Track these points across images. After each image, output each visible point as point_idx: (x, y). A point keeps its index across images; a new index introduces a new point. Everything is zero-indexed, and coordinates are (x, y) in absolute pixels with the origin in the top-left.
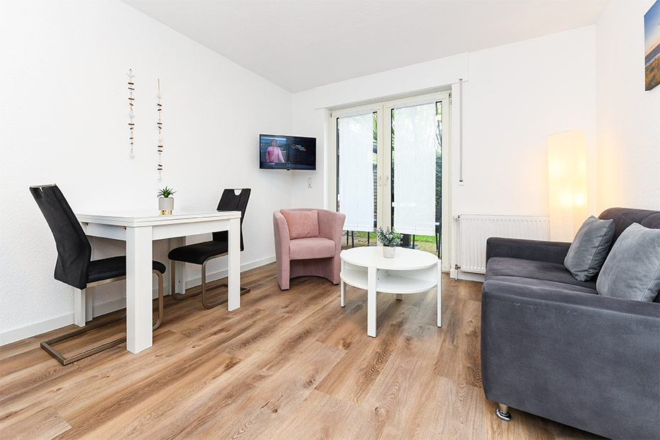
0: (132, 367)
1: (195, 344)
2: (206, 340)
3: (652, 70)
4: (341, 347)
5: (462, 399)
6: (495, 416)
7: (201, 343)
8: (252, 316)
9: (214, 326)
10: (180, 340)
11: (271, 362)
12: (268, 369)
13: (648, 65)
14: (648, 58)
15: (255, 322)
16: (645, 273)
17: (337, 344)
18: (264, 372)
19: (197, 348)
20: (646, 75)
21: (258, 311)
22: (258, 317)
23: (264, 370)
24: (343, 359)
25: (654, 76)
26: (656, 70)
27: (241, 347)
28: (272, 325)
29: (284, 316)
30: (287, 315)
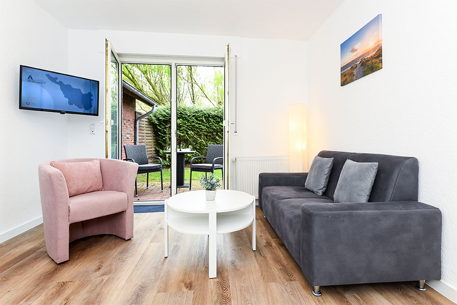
3: (345, 75)
4: (184, 289)
5: (291, 293)
6: (313, 296)
13: (342, 72)
14: (342, 69)
15: (67, 299)
16: (365, 187)
17: (180, 289)
20: (341, 78)
21: (63, 285)
22: (68, 292)
24: (194, 300)
25: (346, 79)
26: (347, 76)
28: (94, 294)
29: (103, 280)
30: (106, 278)
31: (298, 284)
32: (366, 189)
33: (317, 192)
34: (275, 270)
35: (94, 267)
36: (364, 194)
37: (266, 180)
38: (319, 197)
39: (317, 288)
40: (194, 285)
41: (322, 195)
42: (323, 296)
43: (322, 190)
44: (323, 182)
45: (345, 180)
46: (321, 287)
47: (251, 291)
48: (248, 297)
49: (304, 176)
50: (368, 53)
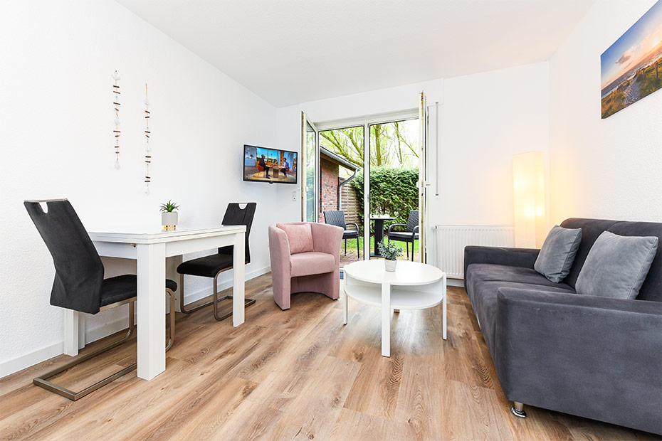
0: (136, 405)
1: (203, 371)
2: (213, 365)
3: (609, 101)
4: (354, 360)
5: (478, 401)
6: (512, 415)
7: (208, 369)
8: (255, 334)
9: (217, 348)
10: (185, 367)
11: (289, 383)
12: (290, 391)
13: (604, 97)
14: (604, 92)
15: (259, 340)
16: (629, 275)
17: (350, 357)
18: (286, 394)
19: (206, 375)
20: (603, 106)
21: (259, 329)
22: (261, 335)
23: (285, 392)
24: (361, 372)
25: (611, 107)
26: (612, 102)
27: (253, 370)
28: (278, 342)
29: (287, 332)
30: (290, 330)
31: (491, 393)
32: (630, 278)
33: (551, 278)
34: (466, 368)
35: (284, 320)
36: (625, 286)
37: (474, 256)
38: (554, 285)
39: (519, 405)
40: (364, 357)
41: (560, 282)
42: (528, 420)
43: (559, 276)
44: (562, 264)
45: (594, 261)
46: (525, 406)
47: (426, 383)
48: (420, 388)
49: (534, 254)
50: (649, 58)
